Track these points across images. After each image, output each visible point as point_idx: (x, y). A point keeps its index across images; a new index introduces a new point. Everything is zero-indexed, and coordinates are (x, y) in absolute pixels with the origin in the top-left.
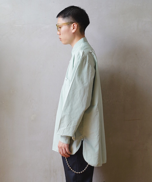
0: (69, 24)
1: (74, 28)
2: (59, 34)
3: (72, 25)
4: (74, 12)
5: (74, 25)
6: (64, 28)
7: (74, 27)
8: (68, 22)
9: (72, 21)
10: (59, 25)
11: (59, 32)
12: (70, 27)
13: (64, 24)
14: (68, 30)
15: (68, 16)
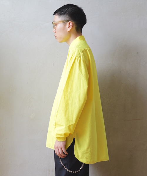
0: (64, 22)
1: (69, 27)
2: (54, 31)
3: (68, 23)
4: (71, 10)
5: (69, 23)
6: (60, 26)
7: (70, 25)
8: (64, 20)
9: (68, 19)
10: (55, 22)
11: (55, 29)
12: (65, 25)
13: (60, 22)
14: (64, 28)
15: (64, 14)
